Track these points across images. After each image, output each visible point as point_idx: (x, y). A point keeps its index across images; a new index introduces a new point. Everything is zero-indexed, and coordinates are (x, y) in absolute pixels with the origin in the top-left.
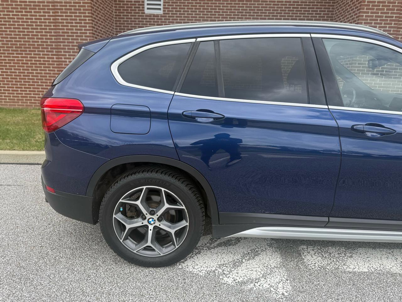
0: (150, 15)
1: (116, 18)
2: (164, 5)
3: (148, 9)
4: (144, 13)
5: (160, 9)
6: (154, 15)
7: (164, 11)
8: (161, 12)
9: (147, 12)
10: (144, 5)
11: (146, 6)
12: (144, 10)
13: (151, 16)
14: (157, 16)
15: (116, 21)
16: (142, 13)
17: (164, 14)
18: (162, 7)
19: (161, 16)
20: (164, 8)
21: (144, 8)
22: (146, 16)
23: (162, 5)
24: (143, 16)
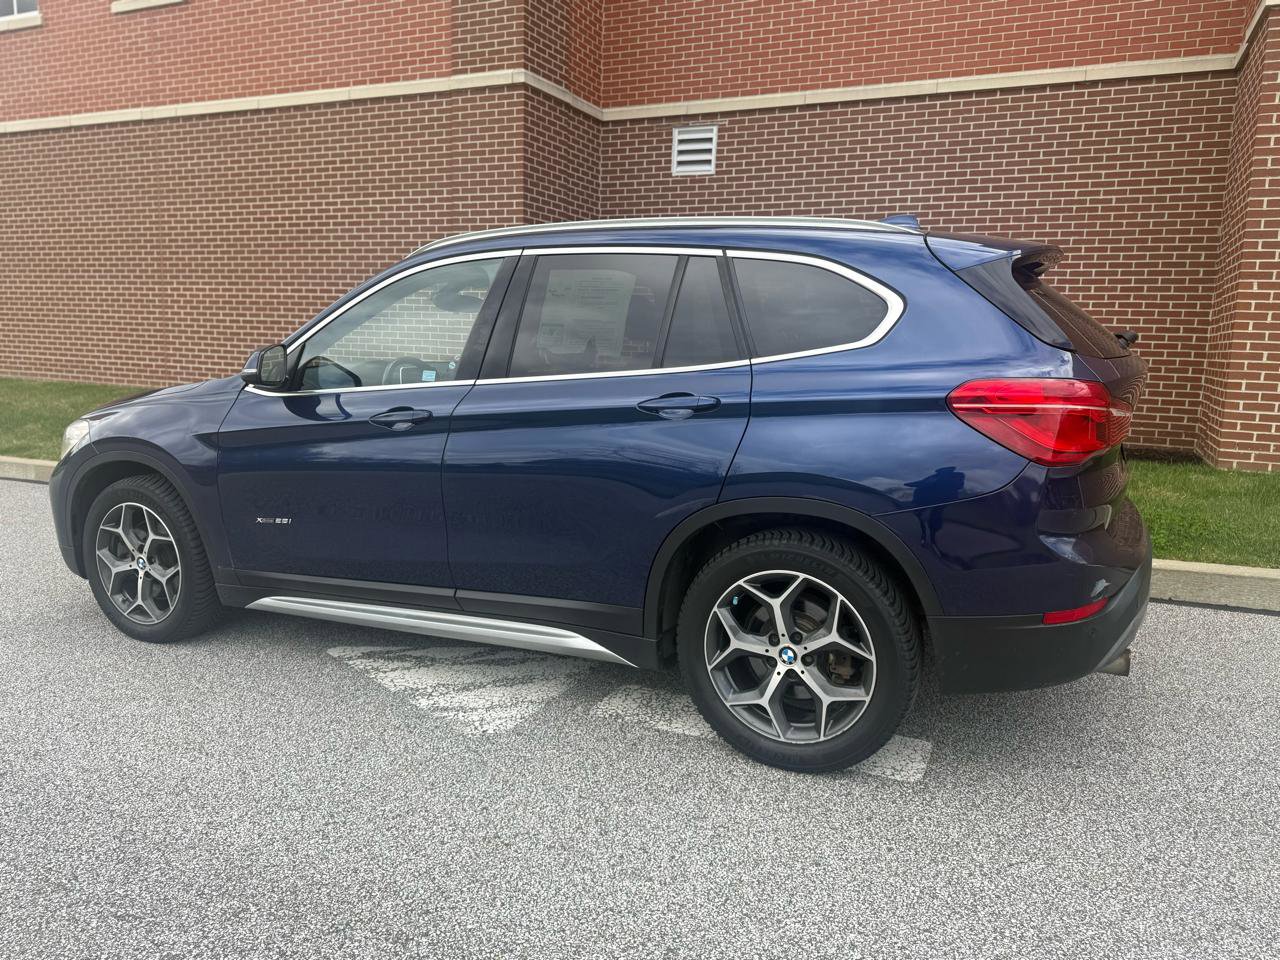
0: (683, 180)
1: (603, 192)
2: (718, 151)
3: (680, 163)
4: (670, 175)
5: (708, 162)
6: (693, 179)
7: (717, 166)
8: (711, 169)
9: (677, 171)
10: (670, 155)
11: (676, 158)
12: (669, 169)
13: (685, 182)
14: (701, 179)
15: (604, 199)
16: (665, 176)
17: (717, 173)
18: (712, 157)
19: (711, 180)
20: (718, 159)
21: (669, 162)
22: (674, 182)
23: (714, 152)
24: (667, 183)
